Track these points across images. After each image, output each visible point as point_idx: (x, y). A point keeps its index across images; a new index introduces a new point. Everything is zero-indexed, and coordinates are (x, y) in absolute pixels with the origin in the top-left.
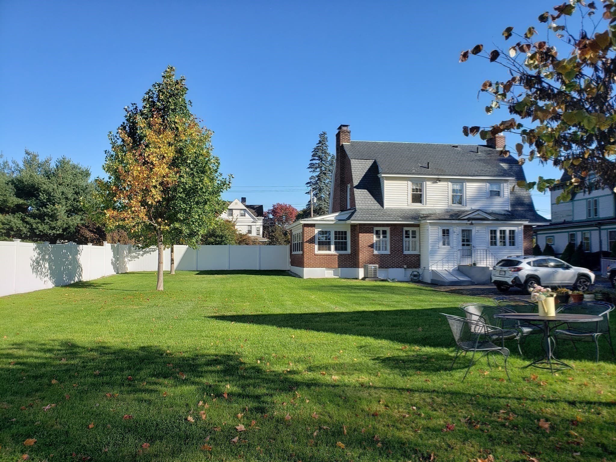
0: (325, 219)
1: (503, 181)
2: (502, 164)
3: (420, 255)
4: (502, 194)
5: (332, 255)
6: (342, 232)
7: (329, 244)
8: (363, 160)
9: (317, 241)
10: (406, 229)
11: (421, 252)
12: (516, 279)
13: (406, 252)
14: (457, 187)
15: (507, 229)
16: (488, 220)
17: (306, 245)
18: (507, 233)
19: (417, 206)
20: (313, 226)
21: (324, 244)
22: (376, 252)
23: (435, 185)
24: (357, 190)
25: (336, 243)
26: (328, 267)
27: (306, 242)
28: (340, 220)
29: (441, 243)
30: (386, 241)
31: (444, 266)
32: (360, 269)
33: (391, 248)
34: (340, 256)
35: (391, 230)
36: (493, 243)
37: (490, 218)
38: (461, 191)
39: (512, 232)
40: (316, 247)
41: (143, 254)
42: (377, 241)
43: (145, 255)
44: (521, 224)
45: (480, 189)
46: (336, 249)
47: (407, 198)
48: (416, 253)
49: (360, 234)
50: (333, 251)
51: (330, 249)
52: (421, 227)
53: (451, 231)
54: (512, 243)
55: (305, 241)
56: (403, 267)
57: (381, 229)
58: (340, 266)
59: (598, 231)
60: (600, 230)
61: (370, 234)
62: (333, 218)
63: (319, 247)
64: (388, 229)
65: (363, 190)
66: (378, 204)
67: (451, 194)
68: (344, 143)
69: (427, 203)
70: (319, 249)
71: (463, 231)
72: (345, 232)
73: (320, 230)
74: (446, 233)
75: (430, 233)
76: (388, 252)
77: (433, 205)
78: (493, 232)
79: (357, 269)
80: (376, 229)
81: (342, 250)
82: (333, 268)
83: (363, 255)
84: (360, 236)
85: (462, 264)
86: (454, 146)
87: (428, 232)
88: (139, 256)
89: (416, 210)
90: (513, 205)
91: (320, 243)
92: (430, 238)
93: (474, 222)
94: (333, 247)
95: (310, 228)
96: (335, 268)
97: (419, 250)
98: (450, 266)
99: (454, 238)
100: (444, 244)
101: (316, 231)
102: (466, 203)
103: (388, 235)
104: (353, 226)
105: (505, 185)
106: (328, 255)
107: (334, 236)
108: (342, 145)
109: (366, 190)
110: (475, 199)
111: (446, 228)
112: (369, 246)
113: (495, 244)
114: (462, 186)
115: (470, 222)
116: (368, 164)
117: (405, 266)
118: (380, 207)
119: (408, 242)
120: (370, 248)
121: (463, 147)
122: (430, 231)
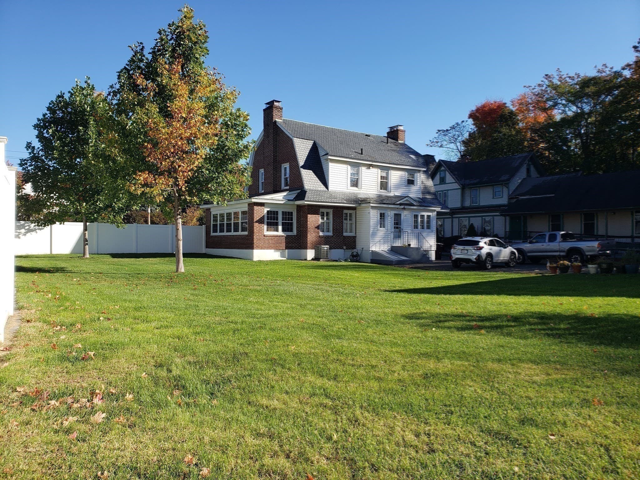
0: (273, 198)
1: (417, 171)
2: (412, 156)
3: (356, 237)
4: (415, 183)
5: (280, 236)
6: (289, 212)
7: (277, 224)
8: (304, 140)
9: (266, 220)
10: (345, 211)
11: (357, 234)
12: (479, 256)
13: (345, 234)
14: (384, 174)
15: (426, 214)
16: (414, 205)
17: (256, 225)
18: (426, 217)
19: (354, 190)
20: (262, 204)
21: (272, 225)
22: (321, 234)
23: (368, 171)
24: (304, 170)
25: (283, 224)
26: (276, 249)
27: (256, 222)
28: (289, 200)
29: (379, 226)
30: (329, 223)
31: (381, 247)
32: (308, 250)
33: (333, 230)
34: (287, 237)
35: (333, 212)
36: (416, 227)
37: (415, 204)
38: (386, 178)
39: (429, 217)
40: (265, 227)
41: (26, 233)
42: (321, 222)
43: (29, 234)
44: (435, 210)
45: (401, 177)
46: (283, 230)
47: (346, 181)
48: (353, 234)
49: (309, 215)
50: (280, 233)
51: (277, 230)
52: (357, 210)
53: (386, 214)
54: (429, 227)
55: (255, 220)
56: (342, 248)
57: (325, 211)
58: (287, 247)
59: (451, 219)
60: (452, 218)
61: (317, 216)
62: (281, 198)
63: (267, 228)
64: (331, 211)
65: (309, 171)
66: (323, 186)
67: (379, 180)
68: (276, 120)
69: (363, 188)
70: (267, 231)
71: (395, 214)
72: (292, 213)
73: (269, 209)
74: (382, 216)
75: (371, 216)
76: (330, 234)
77: (366, 190)
78: (416, 216)
79: (305, 250)
80: (322, 210)
81: (288, 231)
82: (280, 250)
83: (311, 237)
84: (309, 218)
85: (395, 245)
86: (367, 135)
87: (370, 215)
88: (21, 236)
89: (354, 193)
90: (423, 193)
91: (269, 224)
92: (371, 221)
93: (406, 207)
94: (280, 228)
95: (259, 207)
96: (283, 249)
97: (355, 232)
98: (385, 247)
99: (389, 221)
100: (381, 227)
101: (266, 210)
102: (391, 189)
103: (331, 216)
104: (299, 207)
105: (418, 174)
106: (277, 236)
107: (281, 216)
108: (275, 121)
109: (311, 171)
110: (397, 187)
111: (382, 212)
112: (316, 228)
113: (417, 228)
114: (387, 174)
115: (402, 207)
116: (310, 144)
117: (345, 247)
118: (325, 189)
119: (347, 224)
120: (316, 229)
121: (374, 137)
122: (371, 214)
